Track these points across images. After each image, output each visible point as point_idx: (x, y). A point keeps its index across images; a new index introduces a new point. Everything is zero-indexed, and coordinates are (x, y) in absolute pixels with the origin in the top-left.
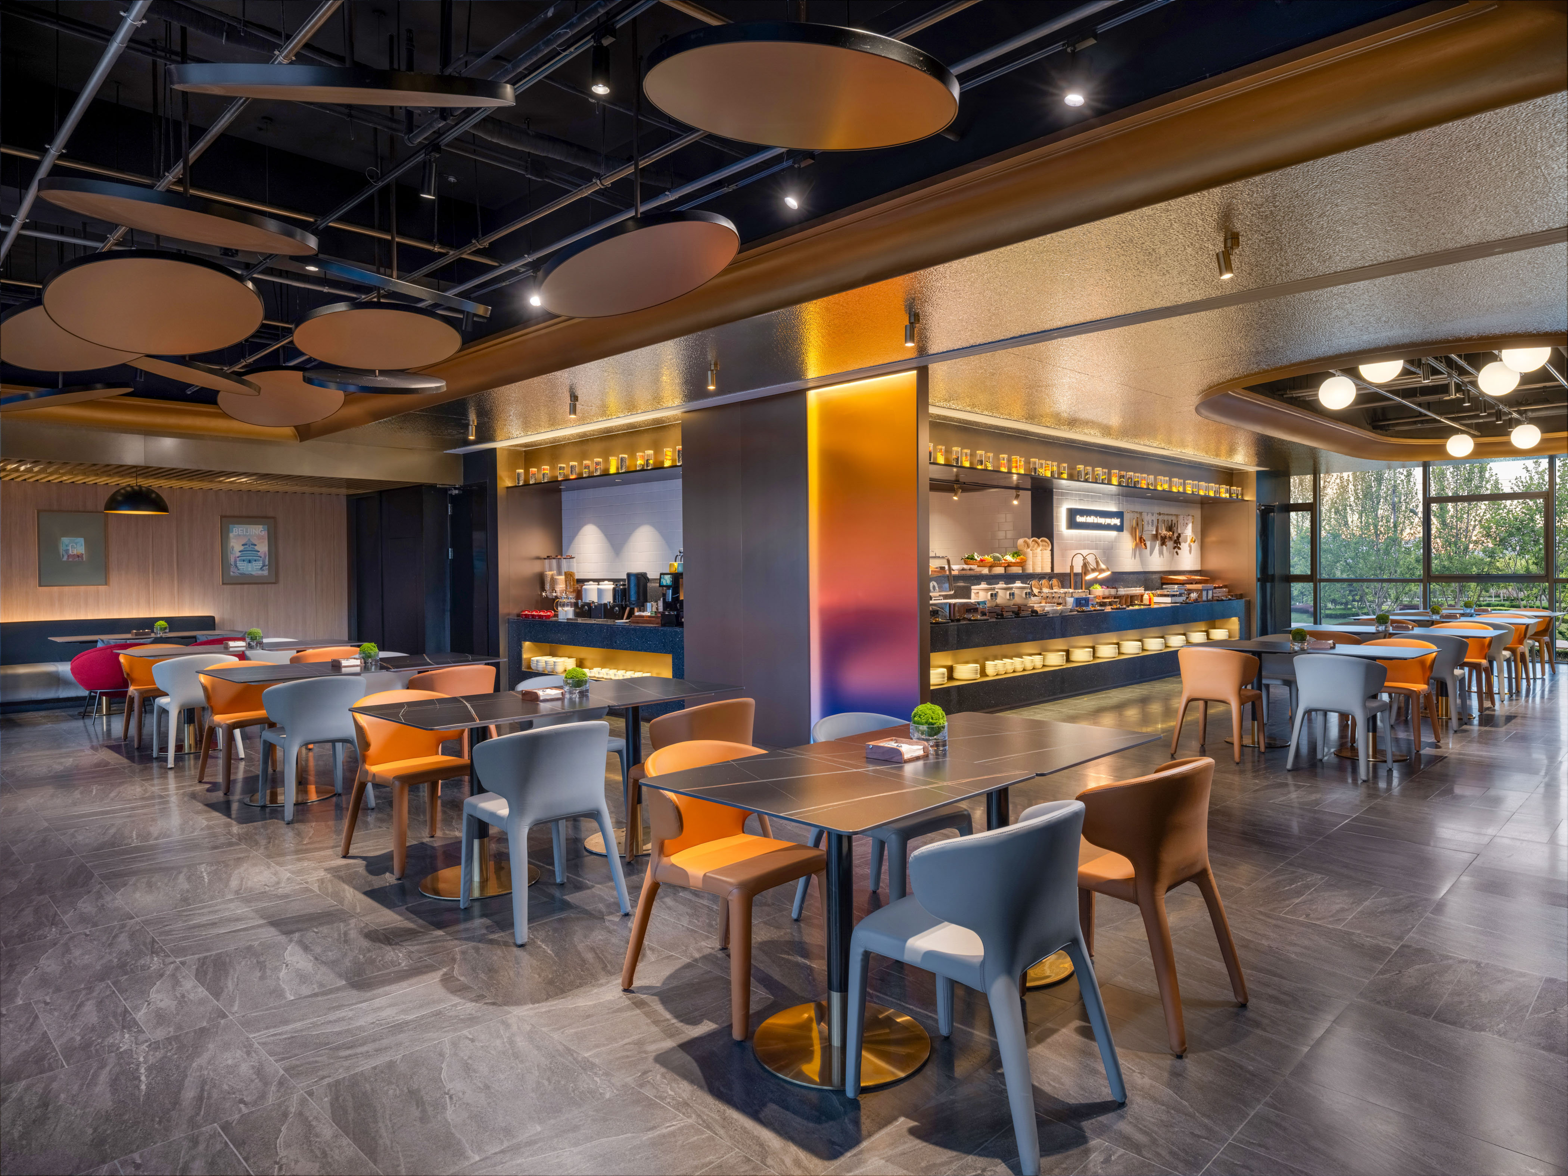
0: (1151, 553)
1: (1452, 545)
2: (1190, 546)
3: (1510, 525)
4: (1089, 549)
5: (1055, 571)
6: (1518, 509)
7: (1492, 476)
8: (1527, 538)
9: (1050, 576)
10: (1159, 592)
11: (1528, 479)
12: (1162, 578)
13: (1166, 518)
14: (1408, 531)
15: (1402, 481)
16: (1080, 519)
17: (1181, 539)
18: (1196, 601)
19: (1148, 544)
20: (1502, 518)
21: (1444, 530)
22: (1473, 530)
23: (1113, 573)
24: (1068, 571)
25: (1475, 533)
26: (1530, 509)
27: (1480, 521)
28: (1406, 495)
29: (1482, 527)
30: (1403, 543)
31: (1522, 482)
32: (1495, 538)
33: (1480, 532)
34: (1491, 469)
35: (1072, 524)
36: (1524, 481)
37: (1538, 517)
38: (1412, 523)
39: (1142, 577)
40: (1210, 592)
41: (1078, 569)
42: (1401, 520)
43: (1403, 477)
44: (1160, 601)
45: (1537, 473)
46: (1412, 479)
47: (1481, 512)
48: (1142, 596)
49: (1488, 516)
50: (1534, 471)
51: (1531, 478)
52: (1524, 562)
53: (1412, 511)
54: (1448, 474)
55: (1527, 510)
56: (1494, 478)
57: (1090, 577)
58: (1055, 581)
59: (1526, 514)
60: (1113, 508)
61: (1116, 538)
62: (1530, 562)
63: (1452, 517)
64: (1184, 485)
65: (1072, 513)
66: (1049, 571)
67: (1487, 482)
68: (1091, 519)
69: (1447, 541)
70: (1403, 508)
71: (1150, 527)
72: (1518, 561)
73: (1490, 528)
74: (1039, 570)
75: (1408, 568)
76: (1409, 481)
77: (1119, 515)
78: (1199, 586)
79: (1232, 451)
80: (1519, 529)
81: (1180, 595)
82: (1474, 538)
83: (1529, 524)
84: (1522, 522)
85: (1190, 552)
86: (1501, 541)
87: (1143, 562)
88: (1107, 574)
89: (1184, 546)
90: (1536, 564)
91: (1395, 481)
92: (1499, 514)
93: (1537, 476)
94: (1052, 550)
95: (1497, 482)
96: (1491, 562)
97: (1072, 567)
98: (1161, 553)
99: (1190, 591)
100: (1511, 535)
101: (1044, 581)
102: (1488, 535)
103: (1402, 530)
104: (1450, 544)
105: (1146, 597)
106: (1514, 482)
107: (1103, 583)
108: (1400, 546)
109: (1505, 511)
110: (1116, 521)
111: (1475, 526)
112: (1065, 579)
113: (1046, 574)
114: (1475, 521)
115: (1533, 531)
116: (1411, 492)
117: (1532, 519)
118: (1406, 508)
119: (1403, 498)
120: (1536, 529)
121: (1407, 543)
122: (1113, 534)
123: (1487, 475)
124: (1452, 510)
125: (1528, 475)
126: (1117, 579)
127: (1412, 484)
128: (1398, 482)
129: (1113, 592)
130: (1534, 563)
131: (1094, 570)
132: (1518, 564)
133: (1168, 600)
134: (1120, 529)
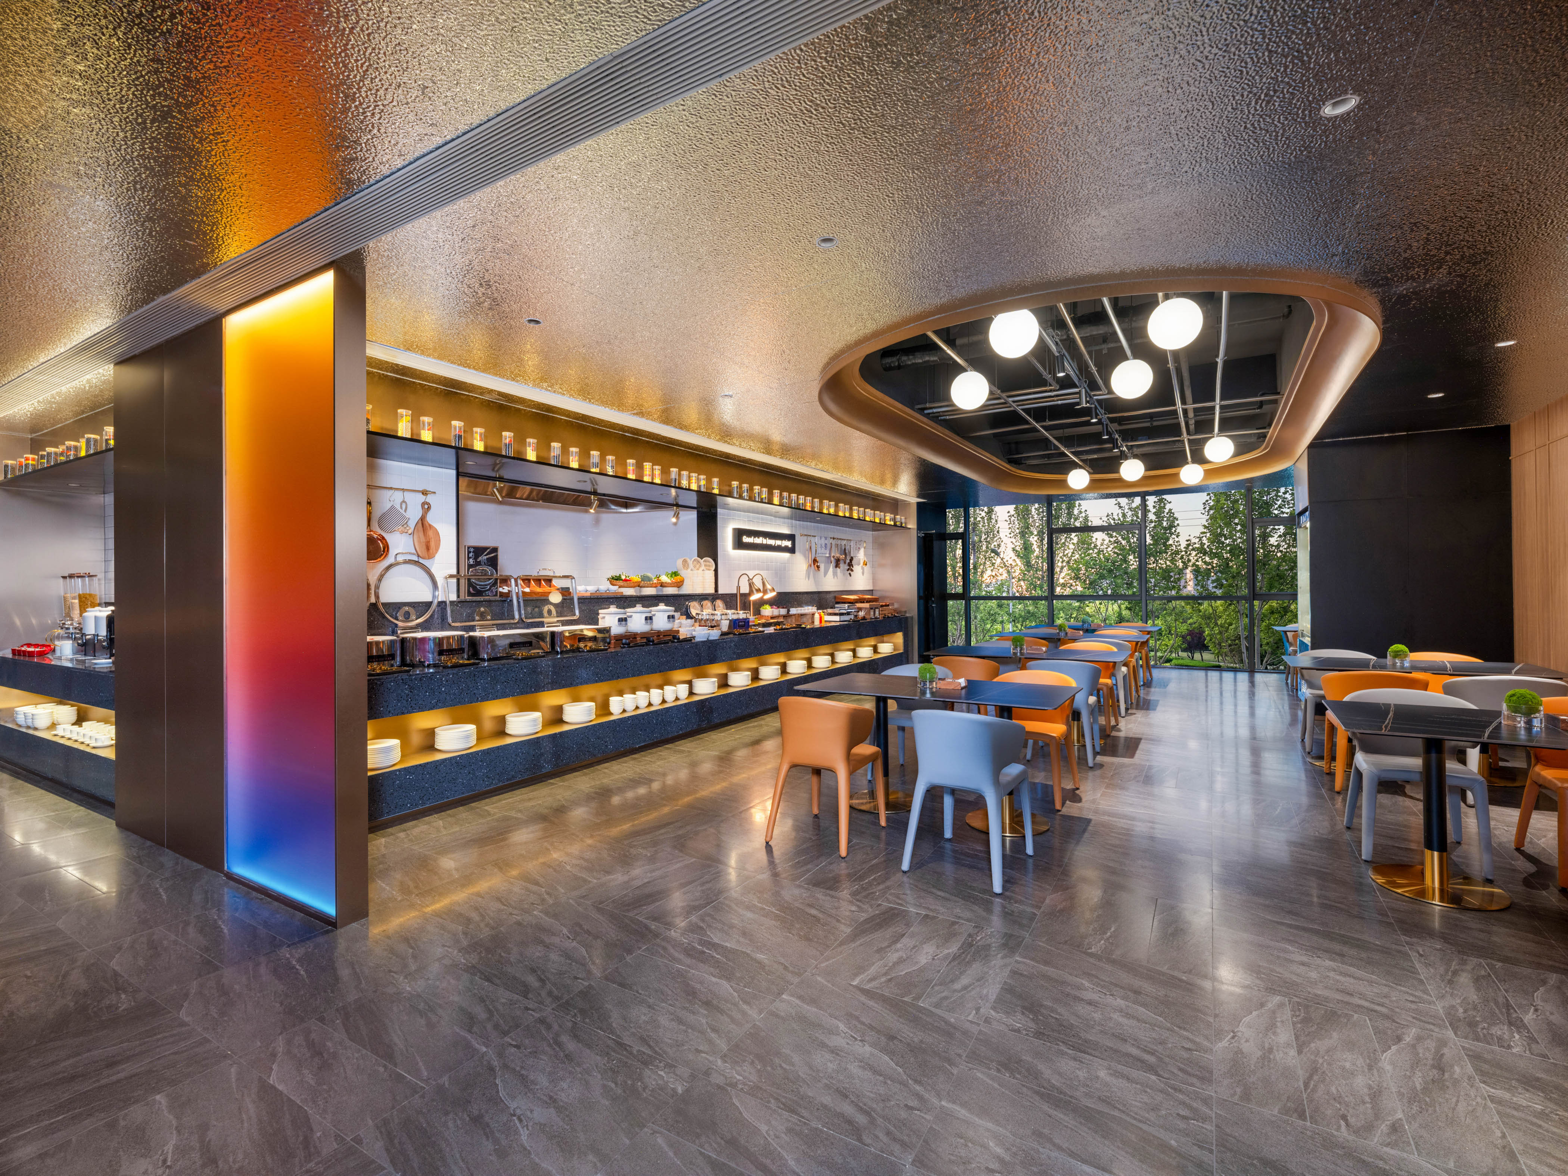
0: (826, 574)
1: (1038, 589)
2: (863, 569)
3: (1101, 567)
4: (754, 569)
5: (720, 592)
6: (1109, 549)
7: (1081, 512)
8: (1119, 581)
9: (714, 597)
10: (830, 611)
11: (1120, 516)
12: (835, 598)
13: (839, 542)
14: (989, 572)
15: (983, 518)
16: (746, 539)
17: (853, 562)
18: (864, 618)
19: (822, 566)
20: (1092, 559)
21: (1029, 571)
22: (1061, 572)
23: (779, 594)
24: (735, 592)
25: (1063, 575)
26: (1122, 549)
27: (1068, 562)
28: (987, 533)
29: (1070, 568)
30: (984, 586)
31: (1114, 519)
32: (1085, 581)
33: (1068, 575)
34: (1080, 505)
35: (739, 545)
36: (1116, 518)
37: (1131, 557)
38: (993, 564)
39: (816, 596)
40: (877, 611)
41: (745, 589)
42: (982, 561)
43: (983, 514)
44: (831, 619)
45: (1130, 509)
46: (993, 516)
47: (1069, 552)
48: (813, 614)
49: (1077, 556)
50: (1127, 507)
51: (1124, 515)
52: (1116, 607)
53: (993, 551)
54: (1033, 510)
55: (1119, 550)
56: (1083, 515)
57: (755, 597)
58: (719, 603)
59: (1118, 555)
60: (786, 531)
61: (789, 559)
62: (1123, 607)
63: (1037, 557)
64: (851, 510)
65: (739, 534)
66: (712, 591)
67: (1076, 519)
68: (759, 540)
69: (1031, 584)
70: (984, 548)
71: (823, 550)
72: (1110, 605)
73: (1079, 570)
74: (699, 590)
75: (989, 613)
76: (991, 518)
77: (791, 537)
78: (867, 605)
79: (895, 481)
80: (1110, 571)
81: (848, 614)
82: (1061, 581)
83: (1121, 565)
84: (1114, 563)
85: (863, 573)
86: (1091, 583)
87: (817, 582)
88: (774, 594)
89: (857, 569)
90: (1129, 609)
91: (975, 519)
92: (1089, 555)
93: (1130, 513)
94: (716, 571)
95: (1086, 519)
96: (1080, 607)
97: (738, 588)
98: (835, 574)
99: (860, 609)
100: (1102, 577)
101: (705, 603)
102: (1077, 578)
103: (983, 572)
104: (1035, 587)
105: (817, 616)
106: (1106, 519)
107: (773, 603)
108: (980, 590)
109: (1096, 551)
110: (788, 544)
111: (1062, 568)
112: (730, 601)
113: (709, 595)
114: (1063, 562)
115: (1126, 573)
116: (992, 531)
117: (1125, 560)
118: (987, 547)
119: (984, 537)
120: (1129, 570)
121: (988, 586)
122: (787, 555)
123: (1076, 512)
124: (1037, 550)
125: (1120, 511)
126: (785, 599)
127: (993, 521)
128: (978, 519)
129: (783, 611)
130: (1127, 608)
131: (758, 591)
132: (1110, 609)
133: (837, 618)
134: (792, 550)
